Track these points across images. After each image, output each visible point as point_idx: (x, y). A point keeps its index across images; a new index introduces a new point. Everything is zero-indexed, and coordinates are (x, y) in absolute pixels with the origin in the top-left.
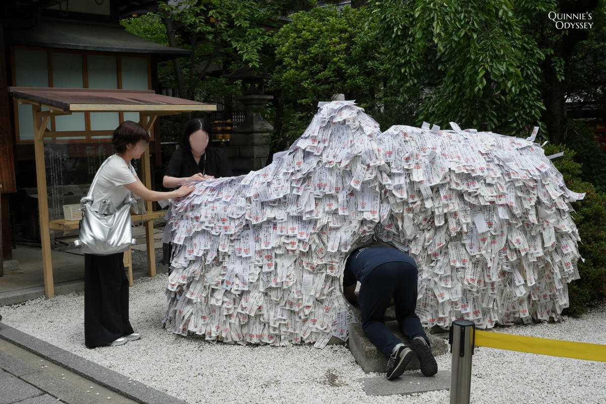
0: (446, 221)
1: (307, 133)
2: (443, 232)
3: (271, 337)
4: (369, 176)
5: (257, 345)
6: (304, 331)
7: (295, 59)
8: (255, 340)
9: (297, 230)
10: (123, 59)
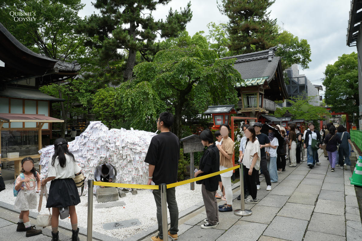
0: (127, 157)
4: (103, 144)
10: (39, 102)
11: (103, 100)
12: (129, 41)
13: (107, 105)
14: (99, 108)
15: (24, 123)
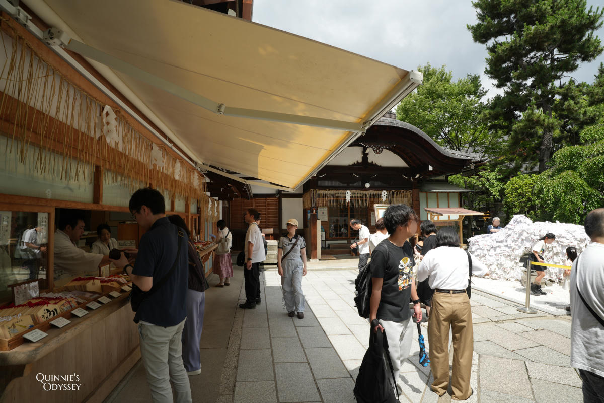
0: (553, 249)
1: (510, 223)
2: (552, 252)
3: (498, 277)
4: (527, 235)
5: (494, 279)
6: (508, 276)
7: (512, 194)
8: (493, 278)
9: (506, 249)
10: (450, 194)
11: (516, 189)
12: (544, 121)
13: (522, 195)
14: (513, 198)
15: (449, 216)
